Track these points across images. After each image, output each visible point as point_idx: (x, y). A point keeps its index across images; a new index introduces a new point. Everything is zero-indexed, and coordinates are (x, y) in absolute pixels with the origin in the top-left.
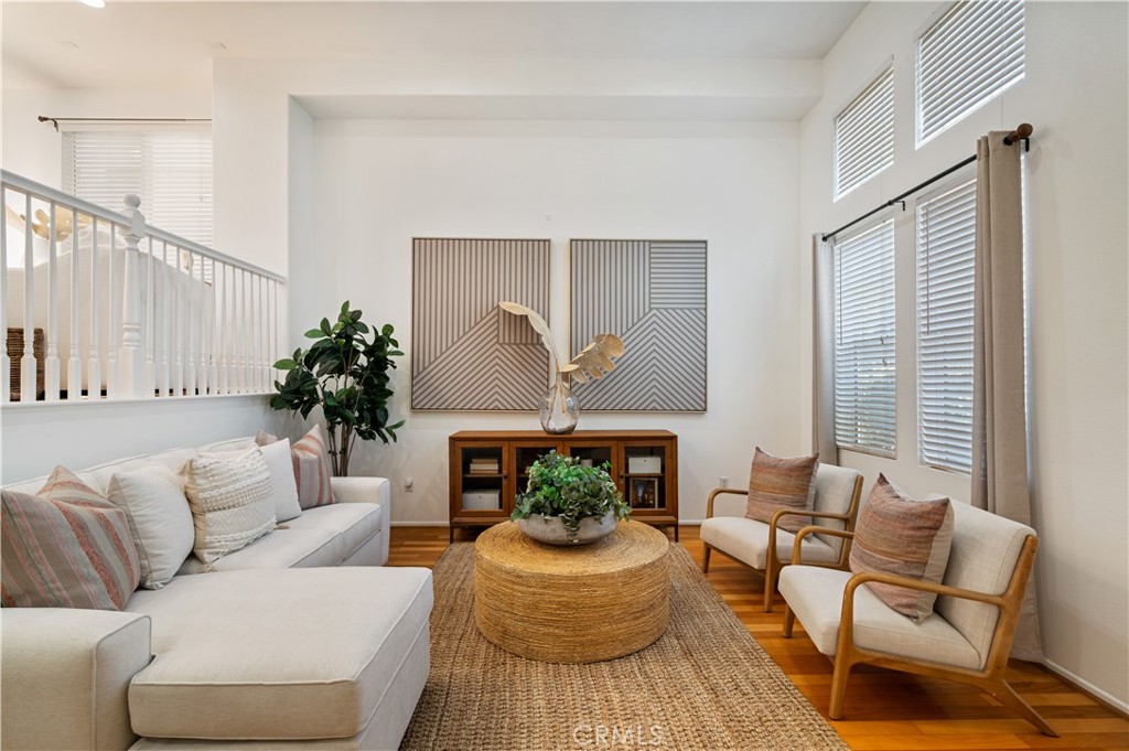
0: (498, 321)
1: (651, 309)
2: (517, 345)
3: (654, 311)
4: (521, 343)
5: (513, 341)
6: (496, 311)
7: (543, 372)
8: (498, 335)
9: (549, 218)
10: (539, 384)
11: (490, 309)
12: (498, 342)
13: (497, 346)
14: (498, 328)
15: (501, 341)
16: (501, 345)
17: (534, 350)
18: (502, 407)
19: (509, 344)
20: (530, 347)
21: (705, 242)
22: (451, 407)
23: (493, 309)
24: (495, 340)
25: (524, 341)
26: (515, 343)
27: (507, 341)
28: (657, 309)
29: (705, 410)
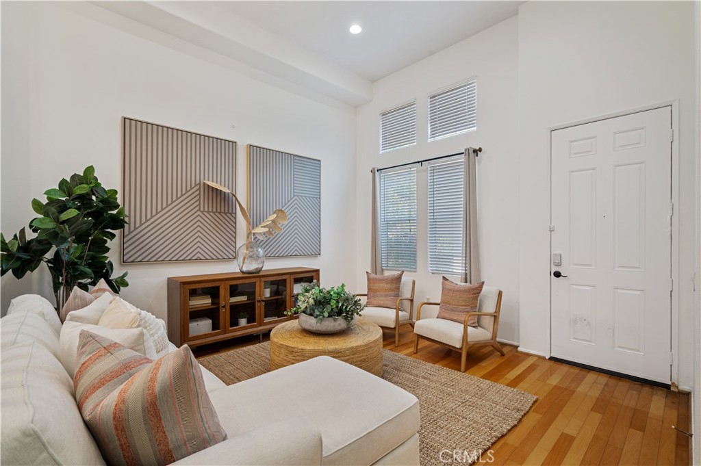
0: (199, 194)
1: (294, 196)
2: (214, 213)
3: (296, 197)
4: (217, 212)
5: (210, 210)
6: (198, 187)
7: (231, 232)
8: (199, 205)
9: (233, 127)
10: (230, 241)
11: (193, 185)
12: (199, 210)
13: (199, 213)
14: (199, 200)
15: (202, 209)
16: (202, 212)
17: (226, 217)
18: (203, 258)
19: (208, 212)
20: (223, 214)
21: (320, 161)
22: (160, 259)
23: (196, 185)
24: (198, 208)
25: (219, 210)
26: (212, 212)
27: (206, 210)
28: (298, 196)
29: (320, 254)
